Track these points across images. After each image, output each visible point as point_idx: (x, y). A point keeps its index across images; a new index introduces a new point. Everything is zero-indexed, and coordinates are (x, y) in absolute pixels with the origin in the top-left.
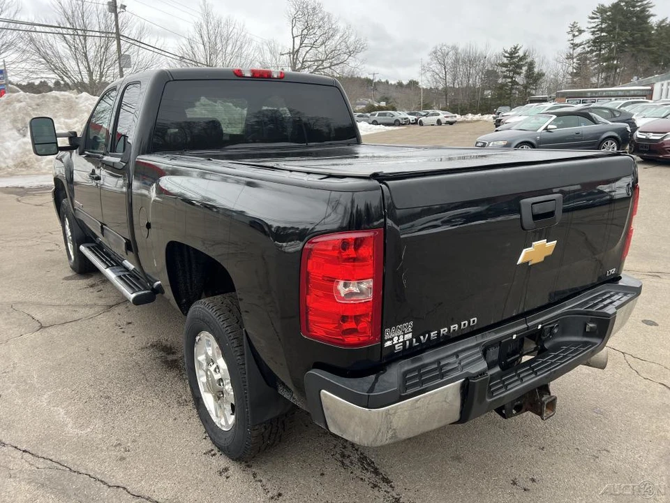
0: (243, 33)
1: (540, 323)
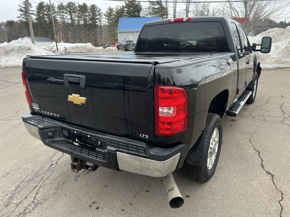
1: (89, 135)
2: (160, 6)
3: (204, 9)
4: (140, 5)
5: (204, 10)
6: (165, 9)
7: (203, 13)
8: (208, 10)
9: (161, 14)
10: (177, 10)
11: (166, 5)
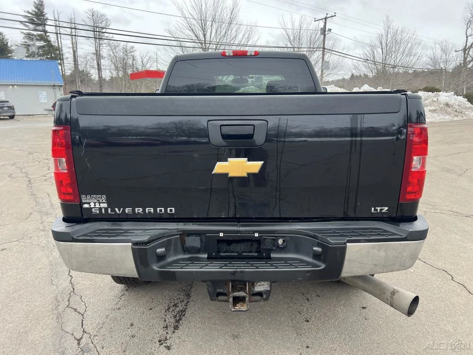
0: (414, 37)
1: (256, 232)
2: (45, 44)
3: (127, 55)
4: (3, 39)
5: (126, 57)
6: (57, 50)
7: (125, 61)
8: (133, 58)
9: (49, 57)
10: (80, 52)
11: (58, 43)
